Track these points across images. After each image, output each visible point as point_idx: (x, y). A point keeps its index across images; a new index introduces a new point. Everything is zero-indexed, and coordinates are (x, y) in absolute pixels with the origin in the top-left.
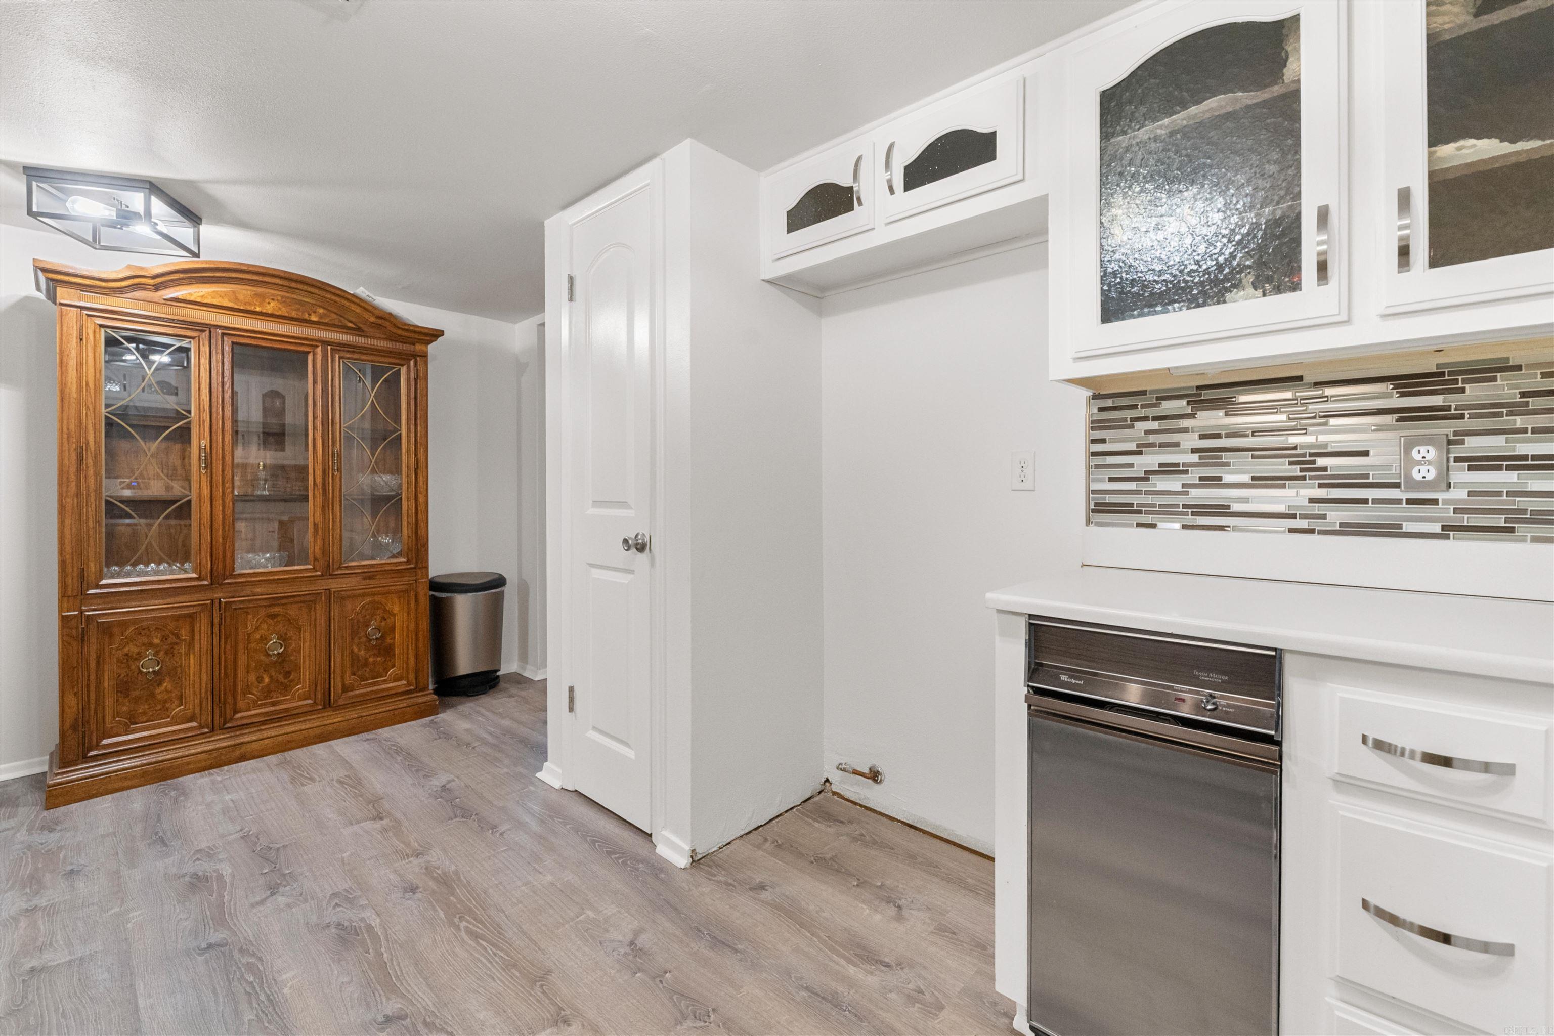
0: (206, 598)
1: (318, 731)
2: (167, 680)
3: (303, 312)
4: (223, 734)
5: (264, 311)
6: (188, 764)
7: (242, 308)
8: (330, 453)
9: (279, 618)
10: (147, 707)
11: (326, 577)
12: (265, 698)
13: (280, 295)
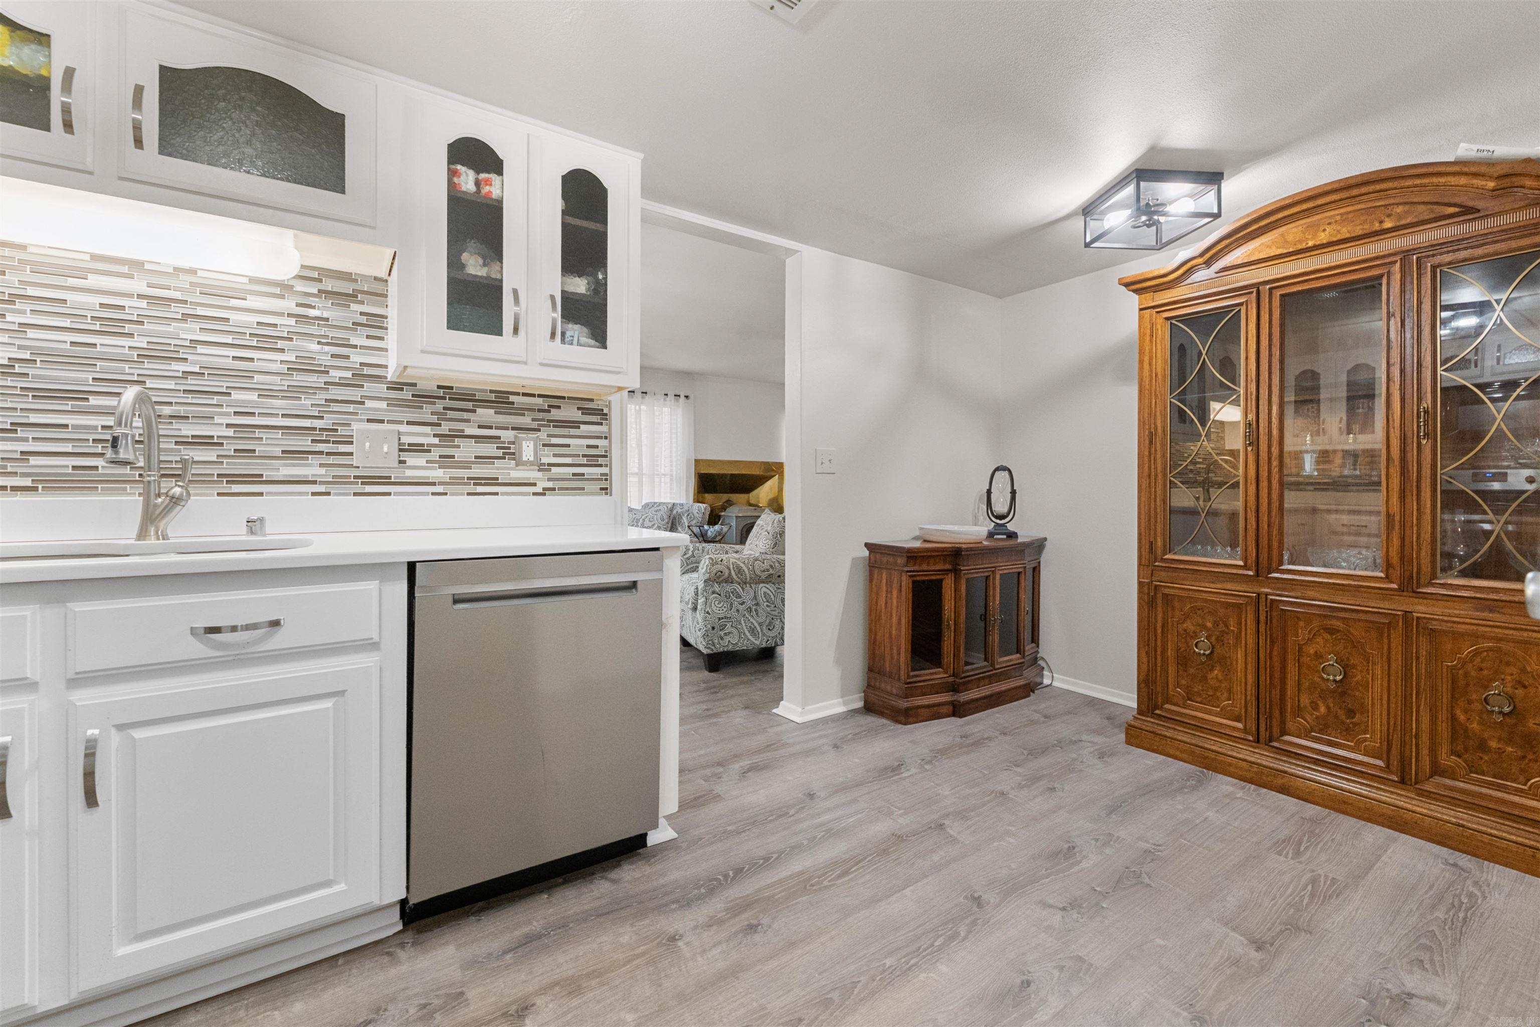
0: (1251, 590)
1: (1389, 810)
2: (1218, 668)
3: (1372, 223)
4: (1268, 751)
5: (1319, 243)
6: (1230, 765)
7: (1291, 250)
8: (1415, 412)
9: (1339, 635)
10: (1200, 688)
11: (1405, 594)
12: (1321, 731)
13: (1338, 215)
